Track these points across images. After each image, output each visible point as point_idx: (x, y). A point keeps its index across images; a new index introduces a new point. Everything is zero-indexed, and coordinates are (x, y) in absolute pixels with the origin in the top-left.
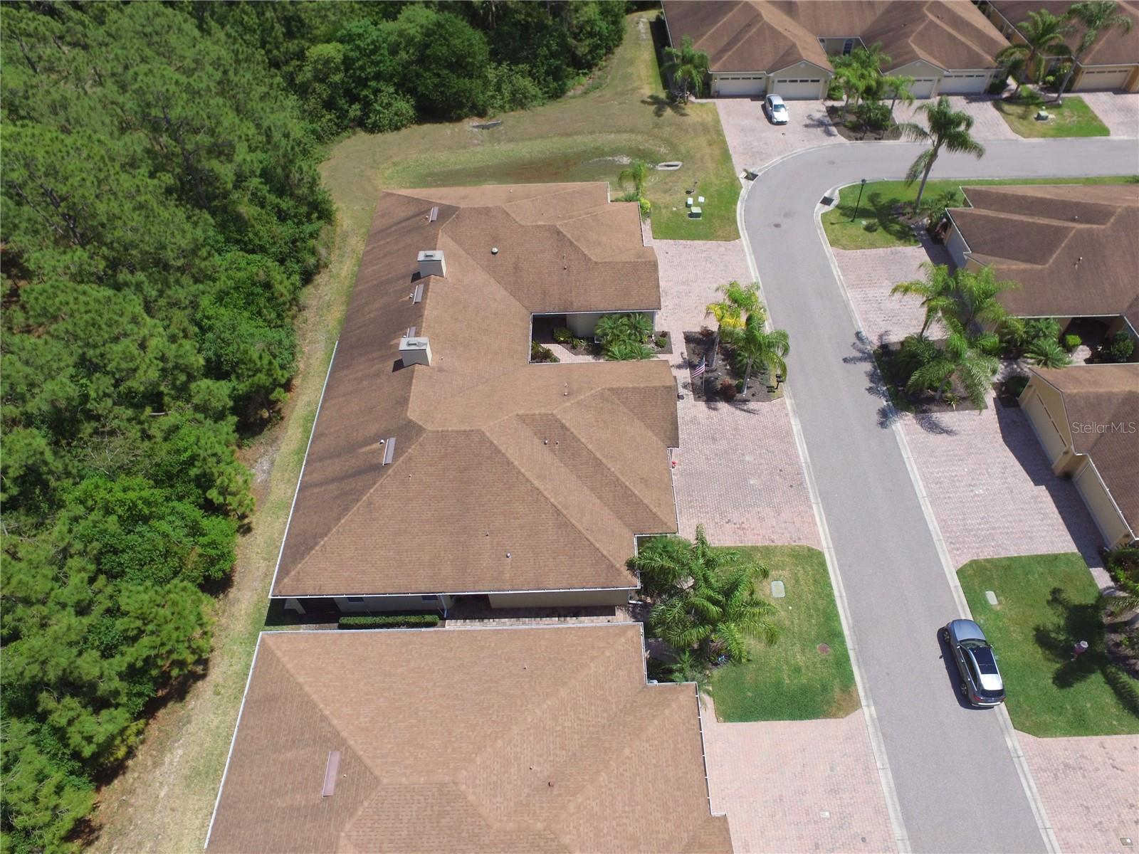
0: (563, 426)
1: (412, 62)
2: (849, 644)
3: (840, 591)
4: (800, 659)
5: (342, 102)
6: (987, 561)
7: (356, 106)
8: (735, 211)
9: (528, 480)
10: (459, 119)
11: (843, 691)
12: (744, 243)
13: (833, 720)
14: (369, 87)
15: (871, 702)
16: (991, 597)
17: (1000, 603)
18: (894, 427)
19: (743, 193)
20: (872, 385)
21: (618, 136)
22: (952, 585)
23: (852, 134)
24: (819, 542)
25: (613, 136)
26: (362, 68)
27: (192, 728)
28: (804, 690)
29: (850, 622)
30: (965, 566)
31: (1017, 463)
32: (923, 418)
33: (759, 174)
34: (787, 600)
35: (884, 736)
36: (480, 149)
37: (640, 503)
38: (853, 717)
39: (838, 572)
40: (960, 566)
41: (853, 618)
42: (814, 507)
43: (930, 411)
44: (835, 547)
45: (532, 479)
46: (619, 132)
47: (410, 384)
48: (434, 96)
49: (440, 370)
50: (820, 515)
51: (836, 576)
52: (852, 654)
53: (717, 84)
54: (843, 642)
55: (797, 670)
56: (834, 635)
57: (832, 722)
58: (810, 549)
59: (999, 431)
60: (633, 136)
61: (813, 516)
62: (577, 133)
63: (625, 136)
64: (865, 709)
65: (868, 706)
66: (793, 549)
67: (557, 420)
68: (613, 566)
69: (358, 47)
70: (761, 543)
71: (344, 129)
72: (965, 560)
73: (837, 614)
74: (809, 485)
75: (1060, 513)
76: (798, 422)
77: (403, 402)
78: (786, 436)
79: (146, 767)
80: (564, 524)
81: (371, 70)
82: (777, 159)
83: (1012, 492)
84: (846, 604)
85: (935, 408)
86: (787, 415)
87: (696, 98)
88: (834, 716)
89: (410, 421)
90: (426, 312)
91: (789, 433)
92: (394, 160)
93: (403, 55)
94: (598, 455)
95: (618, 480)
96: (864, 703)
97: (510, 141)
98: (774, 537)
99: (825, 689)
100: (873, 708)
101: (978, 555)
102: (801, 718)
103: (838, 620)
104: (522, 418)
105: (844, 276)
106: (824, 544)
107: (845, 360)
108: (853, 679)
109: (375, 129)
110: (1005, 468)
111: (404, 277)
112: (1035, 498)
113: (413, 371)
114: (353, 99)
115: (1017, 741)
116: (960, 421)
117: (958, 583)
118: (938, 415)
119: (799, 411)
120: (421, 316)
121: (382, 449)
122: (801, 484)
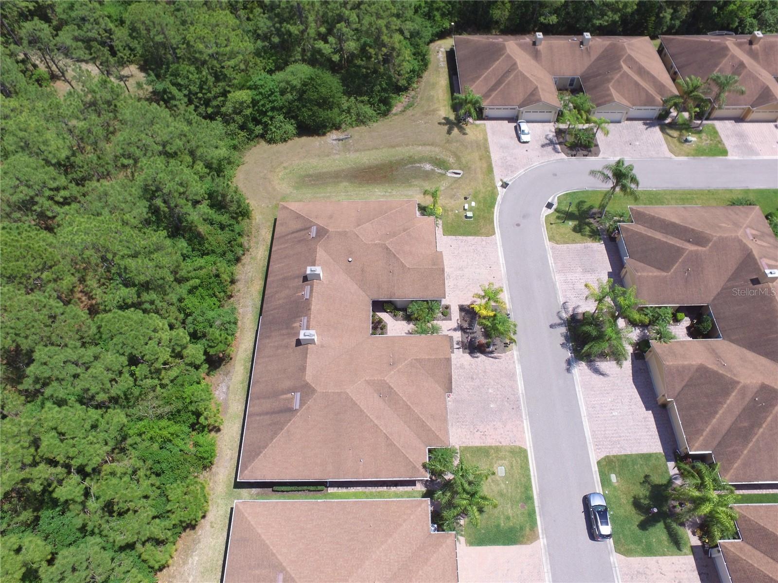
0: (390, 387)
1: (295, 100)
2: (536, 503)
3: (534, 473)
4: (510, 512)
5: (251, 125)
6: (614, 456)
7: (260, 127)
8: (493, 213)
9: (371, 420)
10: (324, 134)
11: (531, 530)
12: (498, 238)
14: (268, 116)
15: (545, 536)
16: (613, 478)
17: (617, 482)
18: (574, 373)
19: (499, 198)
20: (564, 342)
21: (424, 148)
22: (593, 470)
23: (569, 152)
24: (525, 444)
25: (420, 148)
26: (263, 105)
27: (201, 545)
28: (511, 530)
29: (538, 491)
30: (602, 459)
31: (638, 396)
32: (591, 365)
33: (510, 183)
34: (506, 478)
35: (550, 555)
36: (337, 157)
37: (430, 430)
38: (534, 544)
39: (534, 462)
40: (599, 459)
41: (539, 489)
42: (525, 421)
43: (595, 361)
44: (534, 446)
45: (373, 420)
46: (424, 145)
47: (306, 357)
48: (308, 122)
49: (322, 346)
50: (527, 427)
51: (533, 464)
52: (537, 509)
53: (487, 112)
54: (533, 503)
55: (508, 518)
56: (529, 498)
57: (524, 546)
58: (520, 448)
59: (631, 375)
60: (433, 148)
61: (523, 428)
62: (398, 145)
63: (428, 148)
64: (541, 539)
65: (543, 538)
66: (511, 448)
67: (387, 384)
68: (415, 467)
69: (261, 93)
70: (494, 444)
71: (252, 141)
72: (602, 455)
73: (531, 487)
74: (523, 408)
75: (657, 428)
76: (520, 367)
77: (303, 369)
78: (512, 376)
79: (179, 564)
80: (390, 444)
81: (269, 106)
82: (521, 172)
83: (633, 414)
84: (537, 481)
85: (598, 359)
86: (514, 362)
87: (474, 120)
88: (525, 543)
89: (307, 383)
90: (312, 307)
91: (514, 374)
92: (285, 165)
93: (289, 96)
94: (409, 403)
95: (419, 417)
96: (541, 536)
97: (356, 151)
98: (502, 440)
99: (521, 529)
100: (545, 539)
101: (610, 453)
102: (508, 544)
103: (532, 490)
104: (368, 382)
105: (555, 263)
106: (528, 445)
107: (551, 326)
108: (536, 523)
109: (271, 141)
110: (631, 399)
111: (298, 277)
112: (645, 418)
113: (307, 349)
114: (257, 122)
115: (616, 558)
116: (610, 368)
117: (597, 469)
118: (599, 363)
119: (521, 361)
120: (310, 309)
121: (293, 398)
122: (519, 407)
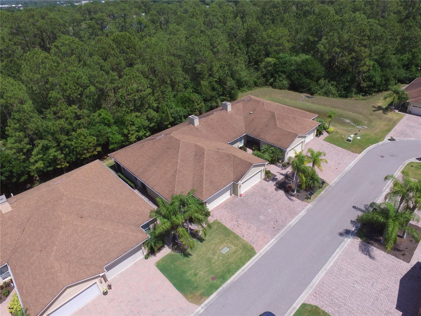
0: (204, 153)
1: (295, 70)
2: (225, 285)
3: (245, 269)
4: (201, 273)
5: (269, 76)
6: (324, 312)
7: (272, 79)
8: (369, 146)
11: (200, 295)
12: (360, 156)
13: (185, 299)
14: (278, 74)
15: (205, 308)
18: (346, 239)
19: (381, 143)
20: (356, 221)
21: (353, 114)
22: (294, 305)
24: (260, 250)
25: (351, 113)
28: (189, 282)
29: (235, 280)
30: (309, 305)
32: (365, 245)
33: (397, 140)
34: (223, 255)
38: (192, 305)
39: (253, 263)
40: (308, 303)
41: (238, 280)
42: (274, 239)
43: (372, 244)
44: (263, 256)
46: (355, 112)
48: (296, 82)
49: (197, 129)
50: (273, 243)
51: (251, 264)
52: (220, 289)
54: (223, 282)
55: (196, 275)
58: (253, 249)
59: (403, 274)
61: (269, 241)
64: (200, 308)
65: (202, 308)
66: (246, 244)
67: (204, 151)
70: (238, 234)
71: (266, 85)
72: (313, 303)
73: (233, 274)
74: (281, 232)
76: (305, 213)
78: (294, 214)
80: (174, 175)
81: (281, 69)
83: (377, 300)
84: (241, 274)
85: (376, 245)
86: (303, 209)
87: (399, 111)
88: (187, 298)
89: (172, 133)
91: (296, 214)
93: (293, 67)
95: (203, 176)
96: (202, 305)
97: (312, 103)
98: (245, 236)
99: (196, 288)
100: (203, 310)
101: (322, 306)
102: (177, 288)
103: (231, 276)
104: (196, 146)
106: (261, 252)
107: (354, 207)
108: (209, 295)
109: (274, 87)
113: (189, 125)
114: (272, 76)
117: (298, 308)
118: (375, 248)
119: (309, 211)
122: (279, 230)
